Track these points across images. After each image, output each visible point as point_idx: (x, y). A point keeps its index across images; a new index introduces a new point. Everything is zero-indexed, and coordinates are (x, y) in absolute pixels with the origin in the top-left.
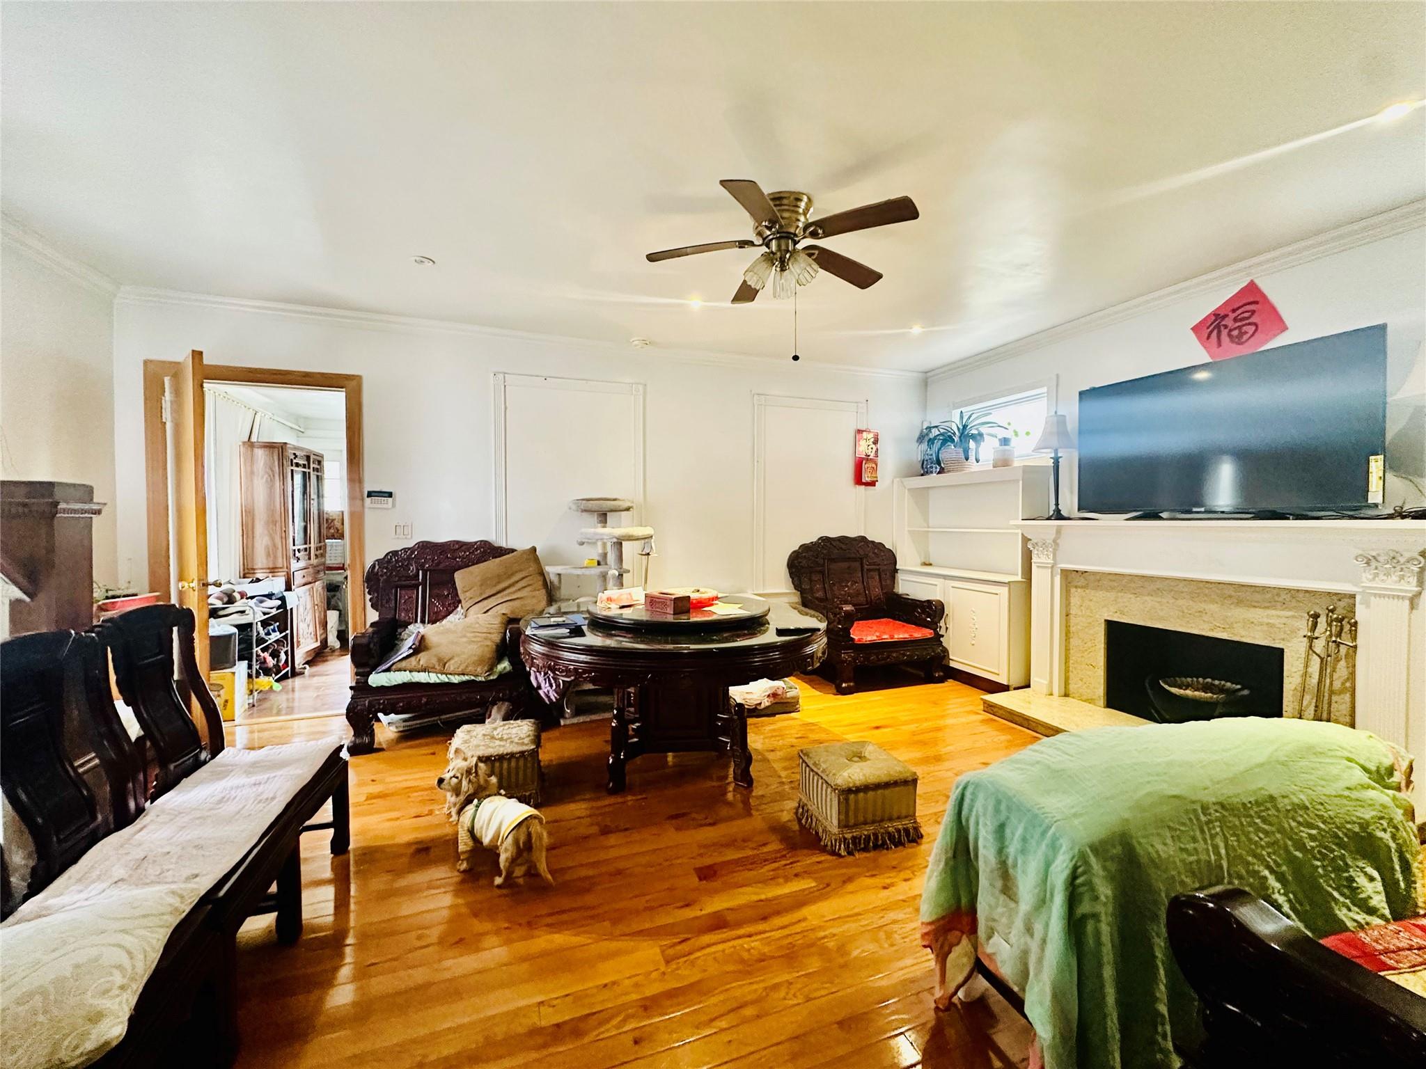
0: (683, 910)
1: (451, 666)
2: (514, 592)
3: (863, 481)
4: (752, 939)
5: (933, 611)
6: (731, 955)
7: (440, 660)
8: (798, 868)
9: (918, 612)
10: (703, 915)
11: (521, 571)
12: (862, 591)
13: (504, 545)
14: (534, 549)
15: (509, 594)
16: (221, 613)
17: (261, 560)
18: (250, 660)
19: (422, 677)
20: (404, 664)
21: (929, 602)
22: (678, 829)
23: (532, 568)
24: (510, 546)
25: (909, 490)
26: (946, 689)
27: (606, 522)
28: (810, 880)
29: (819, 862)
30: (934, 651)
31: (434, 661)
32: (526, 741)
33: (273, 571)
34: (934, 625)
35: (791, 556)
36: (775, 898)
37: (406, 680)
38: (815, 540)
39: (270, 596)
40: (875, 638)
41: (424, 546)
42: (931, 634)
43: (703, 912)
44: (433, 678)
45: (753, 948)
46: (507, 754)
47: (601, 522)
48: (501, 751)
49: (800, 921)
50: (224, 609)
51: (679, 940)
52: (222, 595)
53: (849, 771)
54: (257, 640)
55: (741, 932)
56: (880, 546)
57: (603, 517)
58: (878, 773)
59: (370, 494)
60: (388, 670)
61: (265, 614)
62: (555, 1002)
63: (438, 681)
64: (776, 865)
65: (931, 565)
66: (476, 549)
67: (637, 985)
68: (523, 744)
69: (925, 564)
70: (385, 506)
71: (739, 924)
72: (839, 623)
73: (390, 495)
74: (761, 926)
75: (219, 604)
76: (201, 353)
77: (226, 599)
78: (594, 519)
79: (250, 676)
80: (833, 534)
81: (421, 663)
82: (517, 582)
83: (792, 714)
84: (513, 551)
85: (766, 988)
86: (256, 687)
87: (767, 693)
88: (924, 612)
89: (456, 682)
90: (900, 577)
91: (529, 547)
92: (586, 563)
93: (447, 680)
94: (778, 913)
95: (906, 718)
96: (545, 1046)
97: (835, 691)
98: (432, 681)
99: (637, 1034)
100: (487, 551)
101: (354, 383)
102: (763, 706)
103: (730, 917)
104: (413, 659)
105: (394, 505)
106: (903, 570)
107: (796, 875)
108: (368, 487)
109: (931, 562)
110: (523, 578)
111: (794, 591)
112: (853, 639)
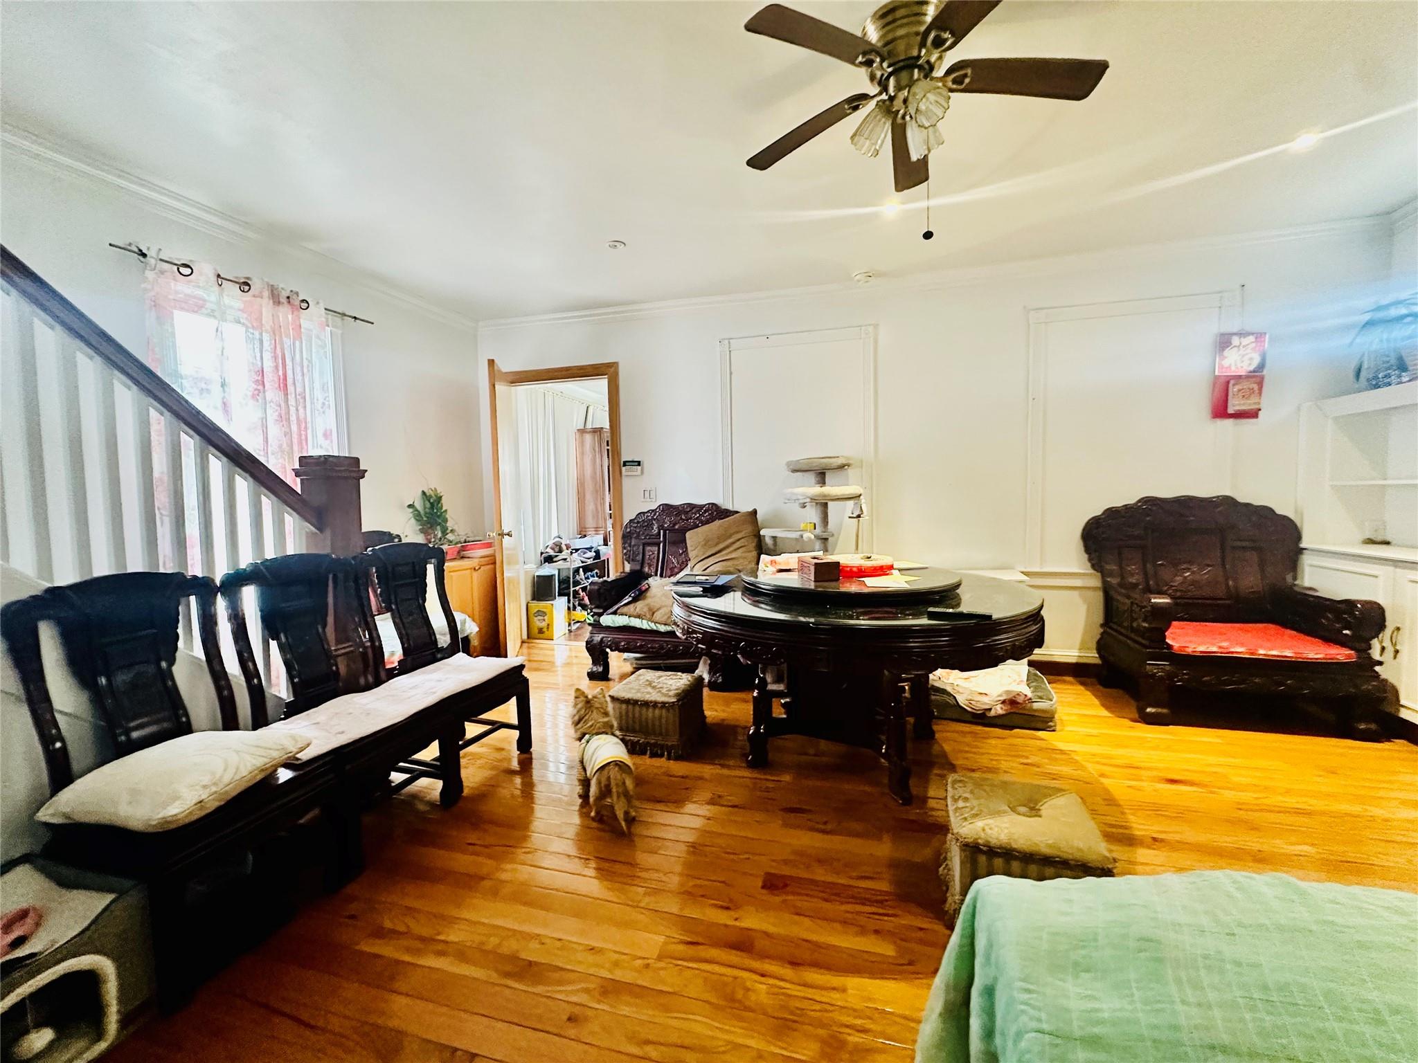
0: (719, 911)
1: (658, 616)
2: (731, 552)
3: (1231, 410)
4: (763, 979)
5: (1355, 617)
6: (725, 984)
7: (650, 609)
8: (889, 923)
9: (1327, 619)
10: (734, 927)
11: (737, 532)
12: (1221, 579)
13: (731, 508)
14: (755, 512)
15: (723, 556)
16: (555, 559)
17: (590, 522)
18: (568, 595)
19: (636, 623)
20: (625, 610)
21: (1350, 604)
22: (786, 825)
23: (748, 529)
24: (735, 509)
25: (1336, 419)
26: (1386, 754)
27: (825, 483)
28: (892, 947)
29: (921, 929)
30: (1356, 686)
31: (646, 609)
32: (672, 693)
33: (597, 529)
34: (1361, 643)
35: (1088, 523)
36: (829, 947)
37: (625, 623)
38: (1132, 501)
39: (590, 549)
40: (1214, 649)
41: (667, 509)
42: (1349, 656)
43: (737, 924)
44: (644, 625)
45: (754, 991)
46: (651, 702)
47: (818, 483)
48: (648, 697)
49: (834, 989)
50: (557, 556)
51: (689, 940)
52: (554, 546)
53: (990, 821)
54: (573, 582)
55: (756, 965)
56: (1265, 513)
57: (822, 476)
58: (1037, 839)
59: (625, 464)
60: (615, 613)
61: (583, 562)
62: (548, 941)
63: (649, 628)
64: (859, 908)
65: (1388, 543)
66: (705, 512)
67: (616, 964)
68: (666, 695)
69: (1371, 541)
70: (634, 473)
71: (764, 956)
72: (1144, 621)
73: (639, 463)
74: (788, 972)
75: (552, 553)
76: (493, 361)
77: (557, 550)
78: (811, 478)
79: (569, 608)
80: (1167, 490)
81: (637, 610)
82: (734, 543)
83: (1041, 734)
84: (737, 512)
85: (729, 1042)
86: (573, 618)
87: (1002, 698)
88: (1339, 618)
89: (663, 630)
90: (1307, 561)
91: (750, 510)
92: (802, 526)
93: (655, 628)
94: (816, 965)
95: (1243, 780)
96: (507, 975)
97: (1136, 716)
98: (644, 628)
99: (577, 1010)
100: (716, 513)
101: (613, 369)
102: (992, 713)
103: (761, 944)
104: (632, 606)
105: (642, 472)
106: (1313, 550)
107: (877, 932)
108: (624, 459)
109: (1388, 539)
110: (739, 540)
111: (1092, 571)
112: (1170, 647)
